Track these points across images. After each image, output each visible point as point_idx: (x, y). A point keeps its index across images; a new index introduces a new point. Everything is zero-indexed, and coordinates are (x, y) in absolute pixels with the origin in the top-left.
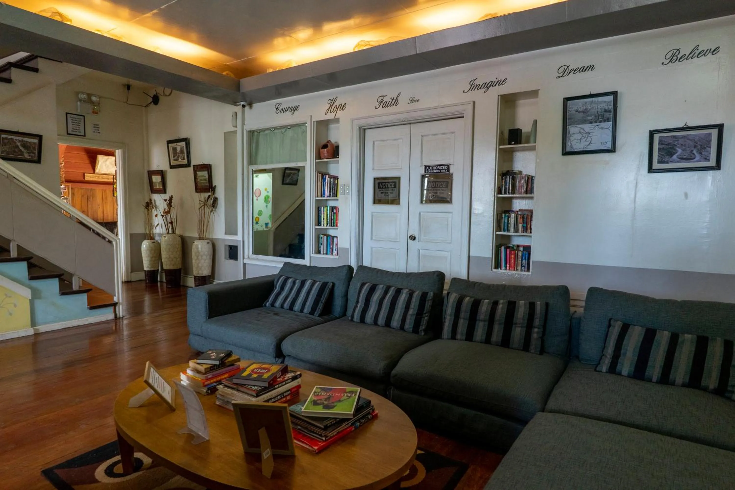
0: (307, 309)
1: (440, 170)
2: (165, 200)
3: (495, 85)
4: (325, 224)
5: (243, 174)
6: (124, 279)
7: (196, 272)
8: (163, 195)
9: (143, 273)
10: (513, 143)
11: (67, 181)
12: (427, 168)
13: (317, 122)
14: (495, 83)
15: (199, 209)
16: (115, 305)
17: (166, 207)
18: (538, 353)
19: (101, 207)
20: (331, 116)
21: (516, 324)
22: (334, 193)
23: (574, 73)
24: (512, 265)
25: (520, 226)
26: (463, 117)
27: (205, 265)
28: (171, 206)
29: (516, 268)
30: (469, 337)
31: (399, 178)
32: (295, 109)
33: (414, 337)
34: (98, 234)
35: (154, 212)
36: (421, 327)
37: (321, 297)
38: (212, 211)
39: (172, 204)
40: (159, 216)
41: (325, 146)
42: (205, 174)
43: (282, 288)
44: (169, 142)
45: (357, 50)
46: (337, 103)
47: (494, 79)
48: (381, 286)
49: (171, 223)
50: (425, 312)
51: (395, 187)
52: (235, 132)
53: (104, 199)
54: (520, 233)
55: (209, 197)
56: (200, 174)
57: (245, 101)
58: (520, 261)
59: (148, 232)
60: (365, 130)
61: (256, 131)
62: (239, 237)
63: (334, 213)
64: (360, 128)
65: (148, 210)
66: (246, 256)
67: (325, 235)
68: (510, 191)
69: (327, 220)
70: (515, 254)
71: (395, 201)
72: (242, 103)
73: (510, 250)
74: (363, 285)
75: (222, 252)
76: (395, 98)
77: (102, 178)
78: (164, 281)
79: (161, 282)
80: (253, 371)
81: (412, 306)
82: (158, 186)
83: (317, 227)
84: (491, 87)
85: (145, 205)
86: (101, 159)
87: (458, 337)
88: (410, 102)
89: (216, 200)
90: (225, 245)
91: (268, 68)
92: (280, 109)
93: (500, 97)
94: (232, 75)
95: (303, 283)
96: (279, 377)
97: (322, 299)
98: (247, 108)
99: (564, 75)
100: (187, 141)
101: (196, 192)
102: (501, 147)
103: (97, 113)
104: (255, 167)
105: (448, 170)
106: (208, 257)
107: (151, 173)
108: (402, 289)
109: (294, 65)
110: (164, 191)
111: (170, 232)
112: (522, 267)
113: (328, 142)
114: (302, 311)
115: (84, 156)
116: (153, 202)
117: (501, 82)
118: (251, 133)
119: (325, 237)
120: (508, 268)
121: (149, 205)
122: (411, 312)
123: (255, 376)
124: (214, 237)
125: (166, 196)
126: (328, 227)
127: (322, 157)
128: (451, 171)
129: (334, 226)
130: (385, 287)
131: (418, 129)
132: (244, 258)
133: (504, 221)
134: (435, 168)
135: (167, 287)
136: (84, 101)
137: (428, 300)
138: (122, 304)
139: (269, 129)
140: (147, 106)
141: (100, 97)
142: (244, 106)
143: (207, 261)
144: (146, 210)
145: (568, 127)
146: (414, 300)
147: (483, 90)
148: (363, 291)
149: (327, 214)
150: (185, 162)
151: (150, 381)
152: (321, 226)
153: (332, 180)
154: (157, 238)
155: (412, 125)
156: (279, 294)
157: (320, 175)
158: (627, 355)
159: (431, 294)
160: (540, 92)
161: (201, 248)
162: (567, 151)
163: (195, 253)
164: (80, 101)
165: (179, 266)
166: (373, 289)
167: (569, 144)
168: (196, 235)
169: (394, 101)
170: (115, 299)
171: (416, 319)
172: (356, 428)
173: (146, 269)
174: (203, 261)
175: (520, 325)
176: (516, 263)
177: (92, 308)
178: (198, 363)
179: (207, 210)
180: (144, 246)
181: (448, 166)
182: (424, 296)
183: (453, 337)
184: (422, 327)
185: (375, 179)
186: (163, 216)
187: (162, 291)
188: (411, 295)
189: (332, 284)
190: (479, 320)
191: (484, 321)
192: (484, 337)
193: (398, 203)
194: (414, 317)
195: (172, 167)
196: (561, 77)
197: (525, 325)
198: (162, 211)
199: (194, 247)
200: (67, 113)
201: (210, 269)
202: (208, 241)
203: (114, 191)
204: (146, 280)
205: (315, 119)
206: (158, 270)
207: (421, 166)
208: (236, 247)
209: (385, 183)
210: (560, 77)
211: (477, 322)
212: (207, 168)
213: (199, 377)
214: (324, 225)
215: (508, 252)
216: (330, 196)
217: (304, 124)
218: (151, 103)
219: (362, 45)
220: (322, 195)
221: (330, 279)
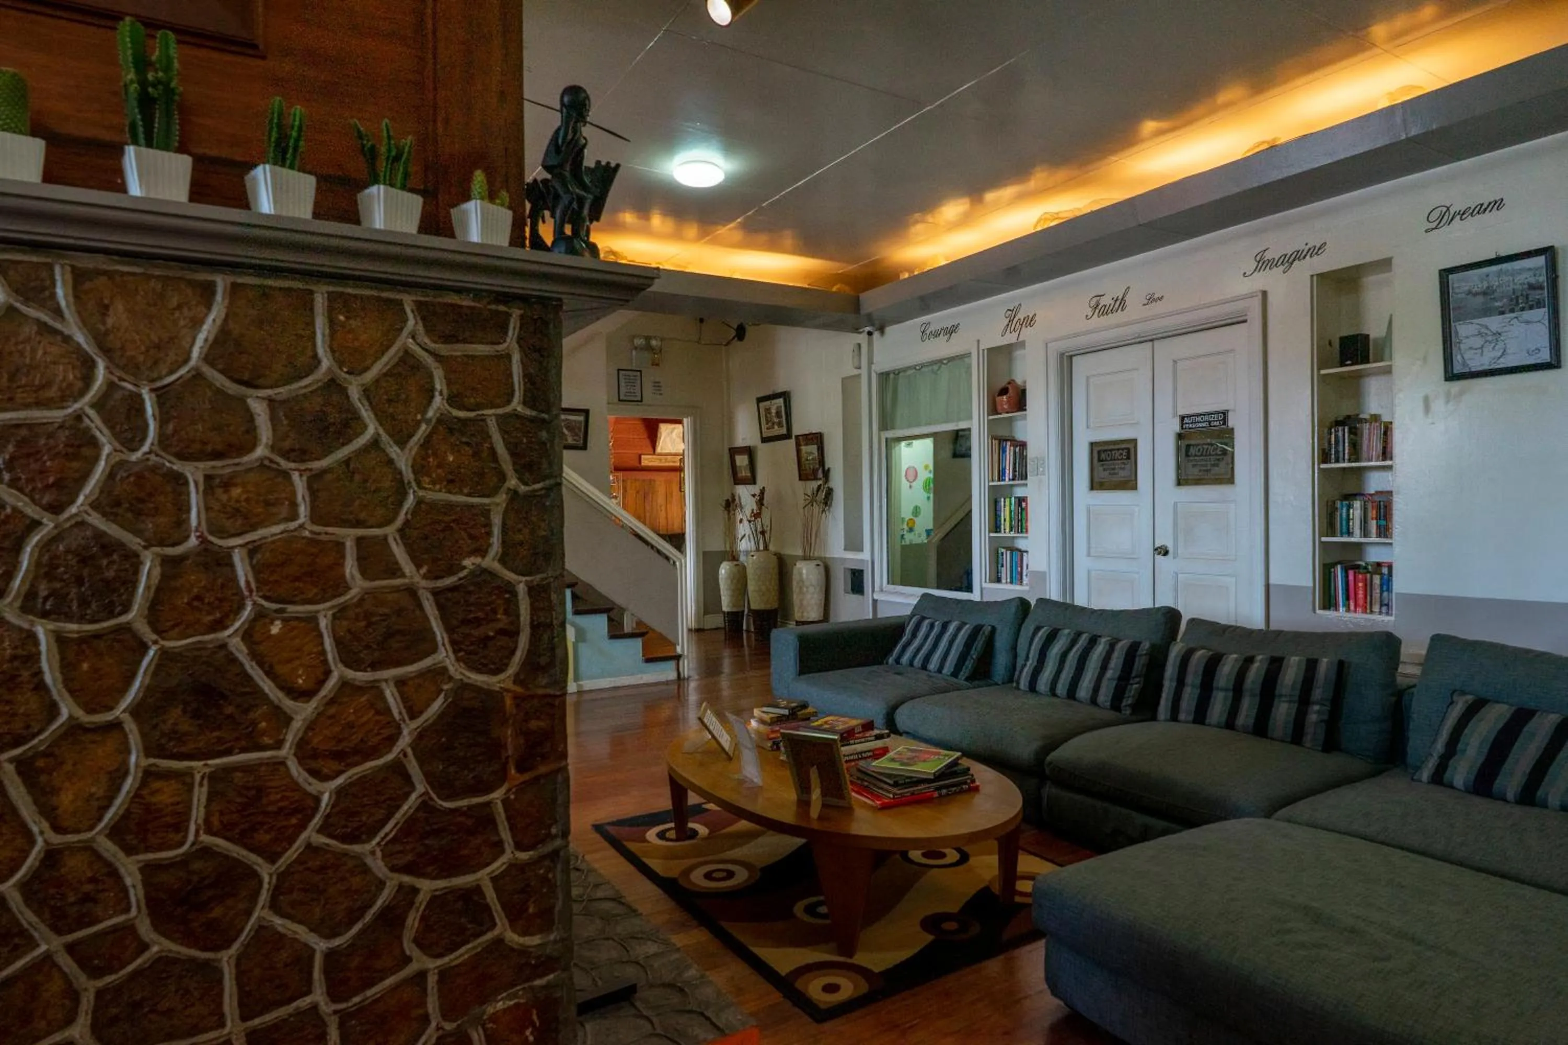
0: (949, 667)
1: (1210, 422)
2: (754, 496)
3: (1304, 258)
4: (1008, 530)
5: (871, 447)
6: (693, 625)
7: (799, 614)
8: (750, 487)
9: (722, 615)
10: (1349, 362)
11: (617, 469)
12: (1186, 420)
13: (988, 349)
14: (1305, 253)
15: (804, 508)
16: (677, 658)
17: (755, 507)
18: (1320, 748)
19: (663, 508)
20: (1011, 338)
21: (1281, 696)
22: (1021, 474)
23: (1461, 219)
24: (1361, 602)
25: (1373, 525)
26: (1245, 321)
27: (813, 602)
28: (762, 504)
29: (1368, 607)
30: (1200, 716)
31: (1134, 441)
32: (951, 331)
33: (1111, 715)
34: (659, 552)
35: (739, 516)
36: (1124, 701)
37: (971, 648)
38: (824, 511)
39: (765, 502)
40: (746, 522)
41: (1004, 391)
42: (813, 449)
43: (914, 635)
44: (760, 400)
45: (1039, 229)
46: (1021, 316)
47: (1301, 247)
48: (1066, 631)
49: (763, 533)
50: (1133, 675)
51: (1128, 458)
52: (858, 376)
53: (668, 496)
54: (1374, 539)
55: (819, 487)
56: (804, 449)
57: (873, 325)
58: (1378, 595)
59: (728, 549)
60: (1071, 357)
61: (894, 372)
62: (865, 555)
63: (1022, 509)
64: (1062, 355)
65: (729, 512)
66: (877, 588)
67: (1007, 549)
68: (1347, 457)
69: (1011, 521)
70: (1366, 580)
71: (1129, 484)
72: (868, 329)
73: (1355, 573)
74: (1038, 629)
75: (840, 582)
76: (1120, 298)
77: (666, 461)
78: (753, 630)
79: (748, 631)
80: (826, 723)
81: (1113, 664)
82: (744, 473)
83: (992, 535)
84: (1297, 262)
85: (724, 504)
86: (664, 429)
87: (1182, 716)
88: (1146, 302)
89: (830, 492)
90: (845, 569)
91: (901, 272)
92: (928, 332)
93: (1315, 278)
94: (847, 289)
95: (945, 626)
96: (859, 733)
97: (972, 652)
98: (876, 335)
99: (1442, 224)
100: (785, 396)
101: (800, 479)
102: (1323, 372)
103: (657, 365)
104: (890, 434)
105: (1225, 421)
106: (818, 589)
107: (734, 452)
108: (1100, 636)
109: (943, 262)
110: (752, 480)
111: (761, 548)
112: (1381, 606)
113: (1009, 383)
114: (940, 671)
115: (641, 428)
116: (737, 498)
117: (1316, 251)
118: (884, 377)
119: (1008, 552)
120: (1352, 607)
121: (730, 504)
122: (1109, 674)
123: (827, 726)
124: (828, 556)
125: (756, 489)
126: (1012, 534)
127: (999, 411)
128: (1231, 423)
129: (1022, 532)
130: (1072, 634)
131: (1167, 350)
132: (873, 591)
133: (1341, 515)
134: (1200, 419)
135: (756, 640)
136: (642, 349)
137: (1141, 655)
138: (688, 656)
139: (914, 367)
140: (728, 344)
141: (662, 340)
142: (870, 334)
143: (816, 596)
144: (726, 512)
145: (1453, 324)
146: (1116, 655)
147: (1282, 268)
148: (1036, 639)
149: (1011, 512)
150: (784, 431)
151: (705, 720)
152: (1000, 532)
153: (1017, 449)
154: (742, 558)
155: (1156, 343)
156: (909, 643)
157: (997, 442)
158: (1468, 752)
159: (1146, 645)
160: (1394, 261)
161: (807, 575)
162: (1455, 372)
163: (798, 583)
164: (636, 348)
165: (775, 605)
166: (1052, 637)
167: (1457, 358)
168: (800, 553)
169: (1118, 303)
170: (679, 649)
171: (1117, 687)
172: (940, 795)
173: (725, 609)
174: (809, 596)
175: (1288, 699)
176: (1369, 597)
177: (648, 660)
178: (764, 712)
179: (816, 509)
180: (723, 571)
181: (1225, 413)
182: (1133, 649)
183: (1174, 717)
184: (1128, 701)
185: (1092, 445)
186: (750, 522)
187: (749, 646)
188: (1112, 647)
189: (990, 628)
190: (1218, 689)
191: (1226, 690)
192: (1224, 719)
193: (1134, 487)
194: (1114, 683)
195: (765, 440)
196: (1436, 228)
197: (1296, 698)
198: (748, 512)
199: (795, 572)
200: (619, 370)
201: (822, 610)
202: (818, 562)
203: (681, 482)
204: (725, 628)
205: (985, 345)
206: (743, 612)
207: (1175, 415)
208: (861, 572)
209: (1111, 450)
210: (1433, 229)
211: (1215, 692)
212: (817, 439)
213: (763, 728)
214: (1006, 533)
215: (1351, 577)
216: (1013, 479)
217: (969, 355)
218: (734, 338)
219: (1046, 219)
220: (1001, 476)
221: (988, 621)
